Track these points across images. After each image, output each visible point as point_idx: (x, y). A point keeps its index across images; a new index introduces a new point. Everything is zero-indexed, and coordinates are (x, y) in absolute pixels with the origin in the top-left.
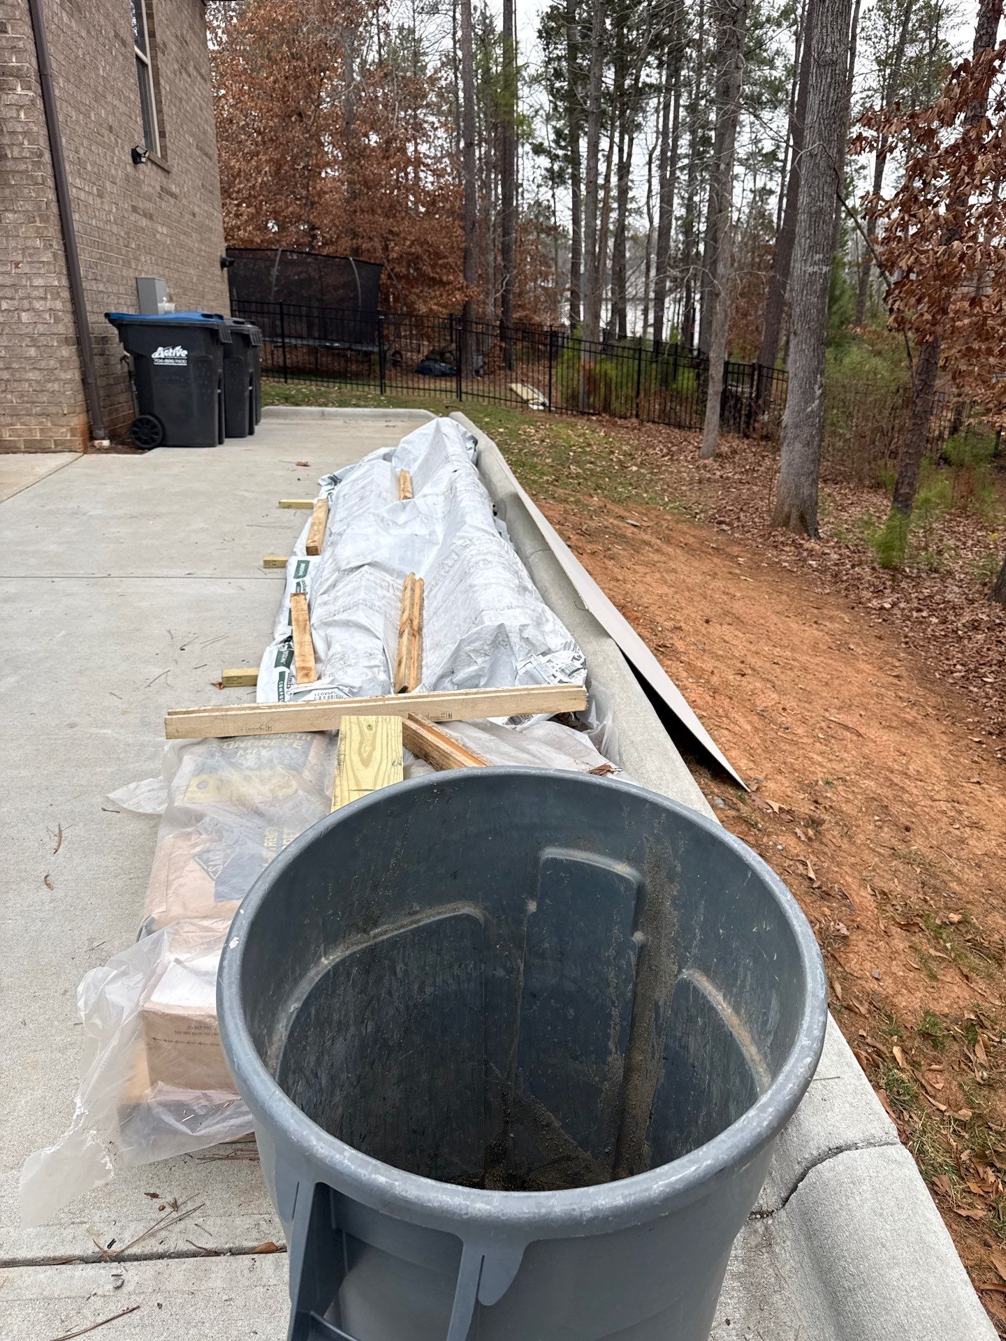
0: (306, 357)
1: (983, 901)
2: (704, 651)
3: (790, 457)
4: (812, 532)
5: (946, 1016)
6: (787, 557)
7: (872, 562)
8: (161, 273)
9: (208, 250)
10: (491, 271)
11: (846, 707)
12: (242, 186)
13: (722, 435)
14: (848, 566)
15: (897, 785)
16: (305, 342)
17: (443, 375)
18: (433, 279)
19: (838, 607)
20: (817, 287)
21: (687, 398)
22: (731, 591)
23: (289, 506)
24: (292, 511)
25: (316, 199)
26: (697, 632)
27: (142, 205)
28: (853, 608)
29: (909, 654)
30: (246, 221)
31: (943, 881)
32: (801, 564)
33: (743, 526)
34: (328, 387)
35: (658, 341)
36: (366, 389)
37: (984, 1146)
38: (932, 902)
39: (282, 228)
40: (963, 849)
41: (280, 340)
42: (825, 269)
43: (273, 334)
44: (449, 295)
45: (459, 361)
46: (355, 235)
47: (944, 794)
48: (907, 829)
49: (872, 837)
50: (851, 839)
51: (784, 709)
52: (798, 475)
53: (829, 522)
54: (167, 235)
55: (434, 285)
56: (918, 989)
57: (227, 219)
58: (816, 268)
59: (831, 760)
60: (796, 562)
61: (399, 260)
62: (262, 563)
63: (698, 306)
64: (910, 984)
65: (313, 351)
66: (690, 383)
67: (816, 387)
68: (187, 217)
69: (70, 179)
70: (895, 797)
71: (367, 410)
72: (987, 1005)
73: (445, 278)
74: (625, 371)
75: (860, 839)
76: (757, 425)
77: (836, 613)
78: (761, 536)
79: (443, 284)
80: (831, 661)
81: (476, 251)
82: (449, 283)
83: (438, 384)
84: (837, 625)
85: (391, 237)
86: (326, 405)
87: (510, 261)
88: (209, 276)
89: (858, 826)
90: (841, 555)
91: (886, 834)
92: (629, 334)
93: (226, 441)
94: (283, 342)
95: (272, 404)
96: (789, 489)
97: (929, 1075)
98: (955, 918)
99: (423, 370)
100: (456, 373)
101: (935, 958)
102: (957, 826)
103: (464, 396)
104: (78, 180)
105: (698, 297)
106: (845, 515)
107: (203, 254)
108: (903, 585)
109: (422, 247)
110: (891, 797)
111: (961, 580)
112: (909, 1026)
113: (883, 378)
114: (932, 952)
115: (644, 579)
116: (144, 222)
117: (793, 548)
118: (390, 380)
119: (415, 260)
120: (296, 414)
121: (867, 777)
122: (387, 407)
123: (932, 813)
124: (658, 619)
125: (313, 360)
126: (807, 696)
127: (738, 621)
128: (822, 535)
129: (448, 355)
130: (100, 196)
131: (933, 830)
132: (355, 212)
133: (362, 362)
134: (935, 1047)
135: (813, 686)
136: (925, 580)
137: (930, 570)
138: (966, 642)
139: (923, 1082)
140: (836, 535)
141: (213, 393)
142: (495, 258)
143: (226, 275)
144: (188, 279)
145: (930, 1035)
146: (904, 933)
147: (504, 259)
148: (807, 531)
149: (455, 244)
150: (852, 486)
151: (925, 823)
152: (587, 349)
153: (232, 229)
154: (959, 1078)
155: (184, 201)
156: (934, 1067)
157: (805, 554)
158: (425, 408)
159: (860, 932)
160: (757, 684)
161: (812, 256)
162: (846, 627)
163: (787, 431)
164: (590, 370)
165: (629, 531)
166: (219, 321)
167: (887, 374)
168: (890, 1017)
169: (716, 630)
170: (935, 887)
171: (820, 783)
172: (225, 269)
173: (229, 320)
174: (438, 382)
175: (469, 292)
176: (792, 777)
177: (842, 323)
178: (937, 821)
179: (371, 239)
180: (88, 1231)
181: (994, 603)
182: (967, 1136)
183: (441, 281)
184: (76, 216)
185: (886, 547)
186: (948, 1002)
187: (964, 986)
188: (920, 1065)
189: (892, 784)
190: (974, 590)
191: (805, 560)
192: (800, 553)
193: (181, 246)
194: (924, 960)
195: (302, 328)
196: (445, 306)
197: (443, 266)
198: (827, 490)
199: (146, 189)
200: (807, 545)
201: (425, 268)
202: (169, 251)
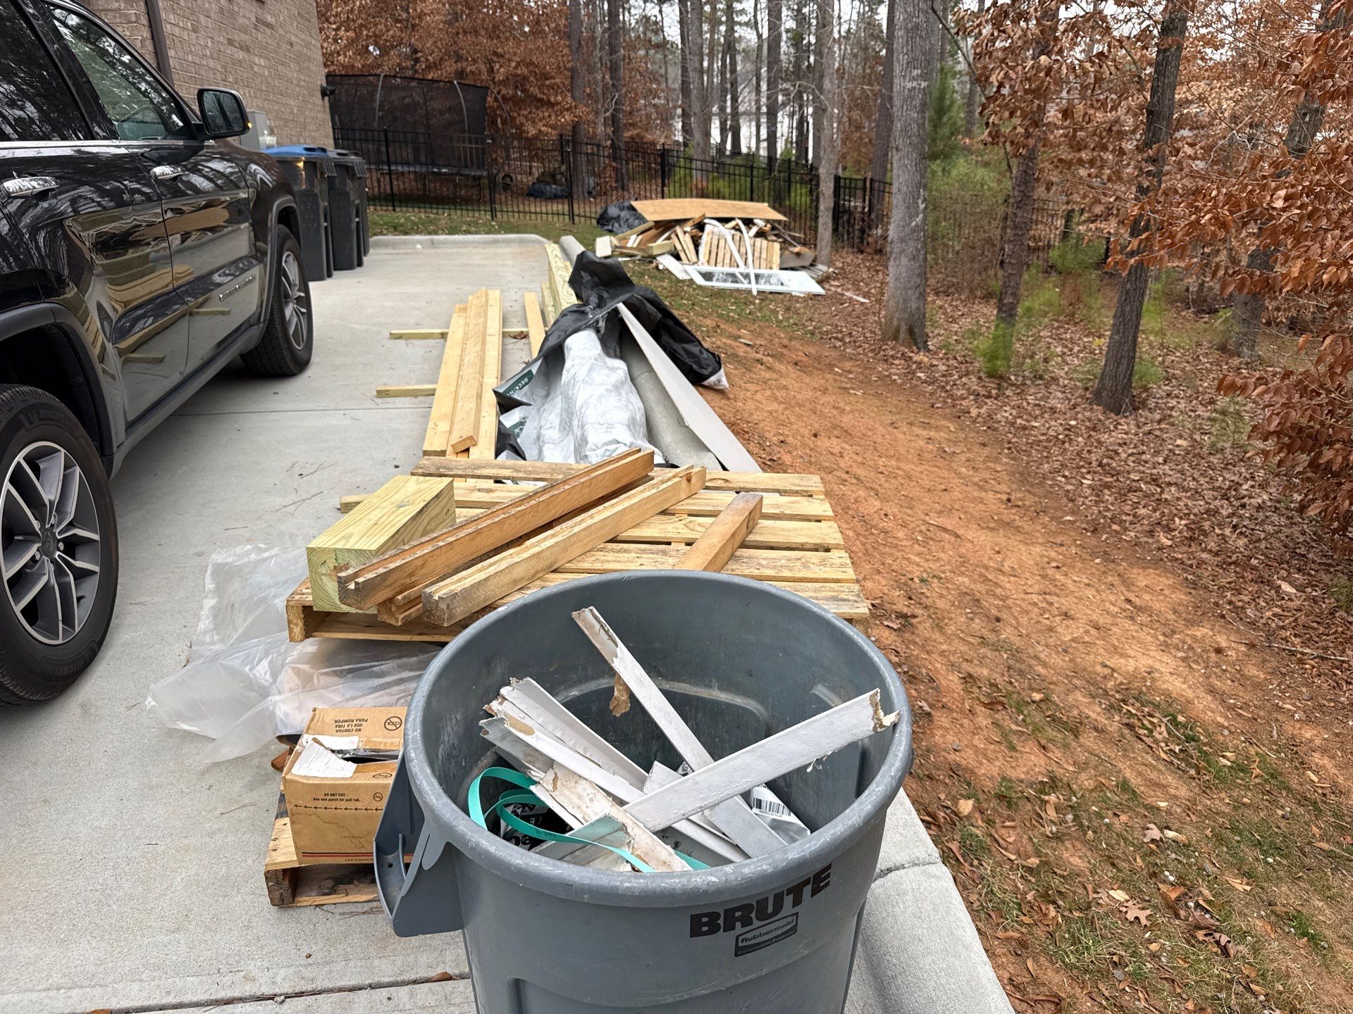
0: (413, 183)
1: (1066, 681)
2: (811, 463)
3: (898, 269)
4: (921, 345)
5: (1022, 781)
6: (897, 370)
7: (979, 371)
8: (260, 105)
9: (307, 79)
10: (599, 90)
11: (946, 511)
12: (340, 9)
13: (837, 251)
14: (956, 377)
15: (990, 580)
16: (412, 169)
17: (555, 197)
18: (541, 100)
19: (945, 417)
20: (917, 102)
21: (801, 214)
22: (841, 405)
23: (400, 337)
24: (402, 341)
25: (417, 21)
26: (804, 445)
27: (239, 37)
28: (959, 417)
29: (1011, 459)
30: (346, 46)
31: (1030, 666)
32: (910, 377)
33: (855, 342)
34: (437, 213)
35: (771, 158)
36: (477, 214)
37: (1049, 887)
38: (1016, 684)
39: (384, 51)
40: (1051, 637)
41: (386, 167)
42: (924, 84)
43: (379, 162)
44: (557, 116)
45: (570, 183)
46: (459, 58)
47: (1036, 588)
48: (998, 620)
49: (963, 628)
50: (940, 629)
51: (886, 515)
52: (906, 289)
53: (939, 334)
54: (264, 67)
55: (542, 106)
56: (997, 759)
57: (325, 45)
58: (915, 84)
59: (927, 560)
60: (906, 375)
61: (504, 83)
62: (375, 393)
63: (811, 120)
64: (990, 755)
65: (420, 177)
66: (803, 199)
67: (920, 201)
68: (285, 47)
69: (163, 16)
70: (988, 592)
71: (477, 237)
72: (1062, 771)
73: (552, 99)
74: (738, 188)
75: (951, 629)
76: (870, 240)
77: (943, 423)
78: (872, 351)
79: (551, 105)
80: (934, 469)
81: (583, 70)
82: (557, 103)
83: (549, 207)
84: (942, 434)
85: (495, 59)
86: (436, 233)
87: (619, 80)
88: (310, 106)
89: (951, 619)
90: (948, 366)
91: (977, 624)
92: (744, 150)
93: (335, 273)
94: (390, 169)
95: (381, 233)
96: (897, 303)
97: (1003, 831)
98: (1037, 697)
99: (534, 193)
100: (568, 196)
101: (1016, 732)
102: (1047, 616)
103: (576, 219)
104: (171, 16)
105: (811, 110)
106: (955, 327)
107: (302, 83)
108: (1008, 392)
109: (527, 68)
110: (984, 592)
111: (1065, 386)
112: (986, 790)
113: (990, 189)
114: (1014, 727)
115: (755, 397)
116: (241, 55)
117: (902, 361)
118: (501, 204)
119: (521, 82)
120: (405, 243)
121: (962, 574)
122: (499, 233)
123: (1024, 605)
124: (767, 434)
125: (420, 186)
126: (909, 502)
127: (846, 433)
128: (931, 347)
129: (558, 177)
130: (195, 30)
131: (1024, 620)
132: (458, 33)
133: (472, 187)
134: (1009, 806)
135: (916, 492)
136: (1029, 386)
137: (1035, 377)
138: (1067, 445)
139: (996, 836)
140: (944, 346)
141: (319, 225)
142: (604, 77)
143: (327, 104)
144: (288, 110)
145: (1005, 797)
146: (988, 712)
147: (612, 78)
148: (916, 344)
149: (561, 64)
150: (963, 297)
151: (1016, 614)
152: (699, 167)
153: (331, 54)
154: (1030, 833)
155: (281, 31)
156: (1008, 824)
157: (914, 366)
158: (537, 234)
159: (944, 710)
160: (861, 493)
161: (911, 72)
162: (952, 436)
163: (893, 245)
164: (702, 189)
165: (741, 351)
166: (322, 154)
167: (994, 185)
168: (969, 784)
169: (823, 443)
170: (1020, 670)
171: (916, 580)
172: (326, 98)
173: (333, 153)
174: (550, 204)
175: (578, 112)
176: (889, 576)
177: (952, 134)
178: (1027, 612)
179: (474, 61)
180: (244, 977)
181: (1095, 407)
182: (1033, 880)
183: (549, 101)
184: (171, 53)
185: (992, 356)
186: (1025, 769)
187: (1041, 756)
188: (995, 823)
189: (986, 580)
190: (1077, 395)
191: (914, 373)
192: (909, 366)
193: (280, 77)
194: (1005, 734)
195: (408, 152)
196: (553, 127)
197: (552, 87)
198: (939, 303)
199: (241, 21)
200: (916, 358)
201: (532, 89)
202: (268, 83)
